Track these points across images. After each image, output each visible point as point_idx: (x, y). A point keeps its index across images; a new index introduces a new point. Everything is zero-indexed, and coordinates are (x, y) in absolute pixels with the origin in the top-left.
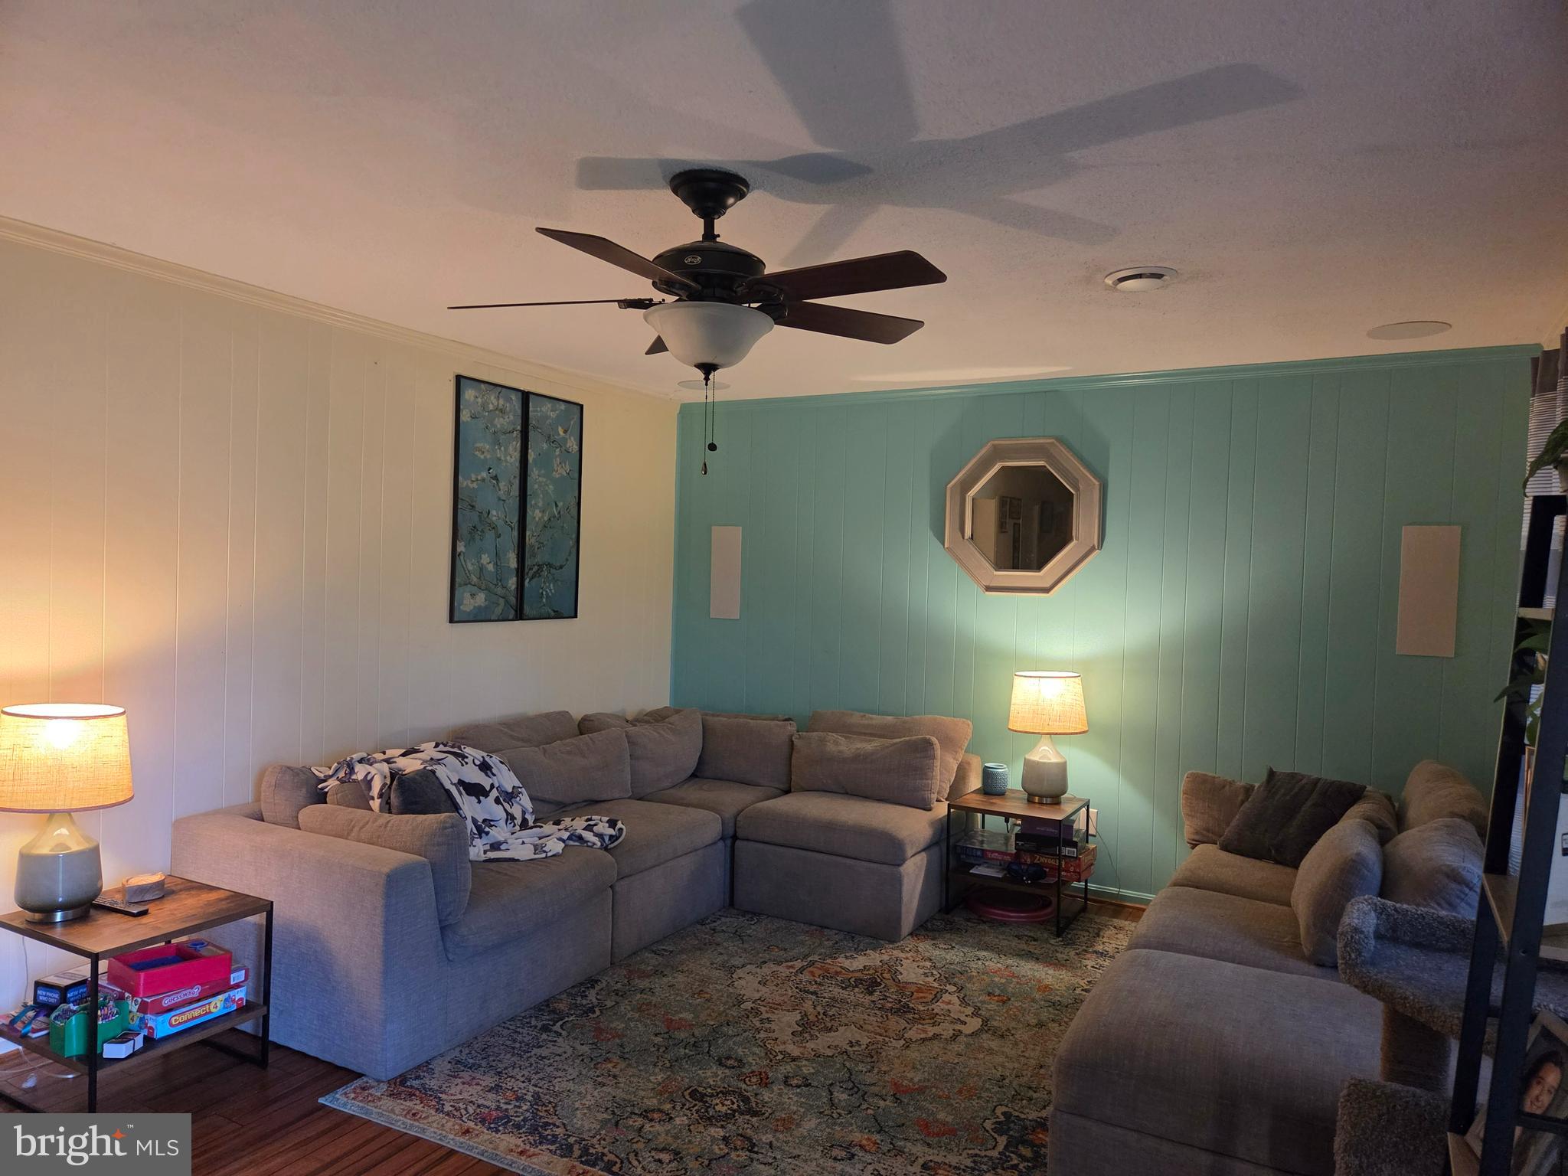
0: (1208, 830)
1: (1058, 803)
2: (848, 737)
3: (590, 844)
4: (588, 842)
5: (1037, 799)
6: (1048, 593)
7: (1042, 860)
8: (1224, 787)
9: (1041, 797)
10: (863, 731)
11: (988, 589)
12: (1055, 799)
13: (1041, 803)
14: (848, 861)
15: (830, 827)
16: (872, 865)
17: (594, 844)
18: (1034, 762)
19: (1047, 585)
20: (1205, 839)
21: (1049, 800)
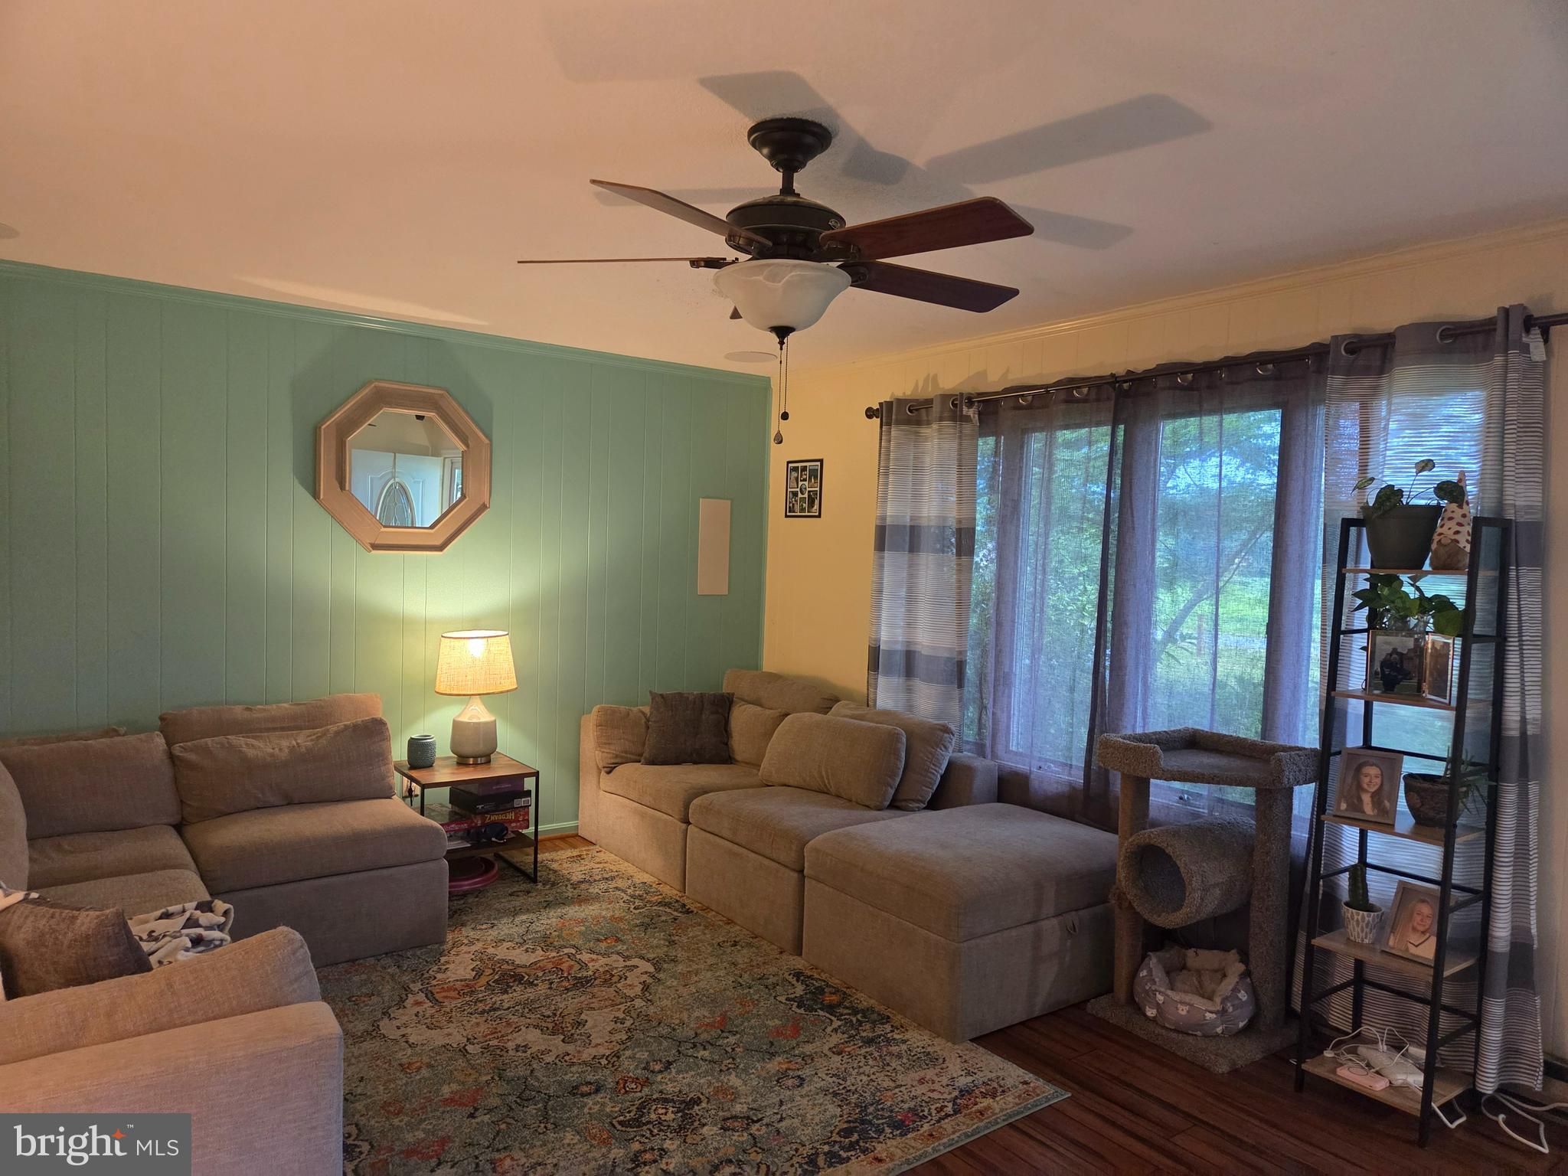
0: (626, 752)
1: (489, 762)
2: (258, 736)
3: (217, 943)
4: (214, 940)
5: (471, 761)
6: (441, 550)
7: (492, 818)
8: (628, 714)
9: (475, 757)
10: (270, 725)
11: (375, 547)
12: (485, 758)
13: (475, 764)
14: (385, 872)
15: (357, 839)
16: (415, 867)
17: (222, 940)
18: (462, 722)
19: (438, 542)
20: (624, 761)
21: (483, 760)
